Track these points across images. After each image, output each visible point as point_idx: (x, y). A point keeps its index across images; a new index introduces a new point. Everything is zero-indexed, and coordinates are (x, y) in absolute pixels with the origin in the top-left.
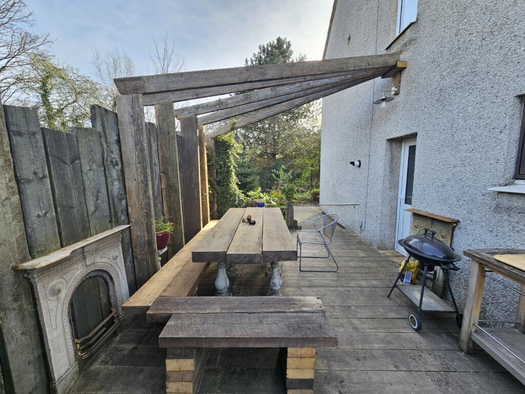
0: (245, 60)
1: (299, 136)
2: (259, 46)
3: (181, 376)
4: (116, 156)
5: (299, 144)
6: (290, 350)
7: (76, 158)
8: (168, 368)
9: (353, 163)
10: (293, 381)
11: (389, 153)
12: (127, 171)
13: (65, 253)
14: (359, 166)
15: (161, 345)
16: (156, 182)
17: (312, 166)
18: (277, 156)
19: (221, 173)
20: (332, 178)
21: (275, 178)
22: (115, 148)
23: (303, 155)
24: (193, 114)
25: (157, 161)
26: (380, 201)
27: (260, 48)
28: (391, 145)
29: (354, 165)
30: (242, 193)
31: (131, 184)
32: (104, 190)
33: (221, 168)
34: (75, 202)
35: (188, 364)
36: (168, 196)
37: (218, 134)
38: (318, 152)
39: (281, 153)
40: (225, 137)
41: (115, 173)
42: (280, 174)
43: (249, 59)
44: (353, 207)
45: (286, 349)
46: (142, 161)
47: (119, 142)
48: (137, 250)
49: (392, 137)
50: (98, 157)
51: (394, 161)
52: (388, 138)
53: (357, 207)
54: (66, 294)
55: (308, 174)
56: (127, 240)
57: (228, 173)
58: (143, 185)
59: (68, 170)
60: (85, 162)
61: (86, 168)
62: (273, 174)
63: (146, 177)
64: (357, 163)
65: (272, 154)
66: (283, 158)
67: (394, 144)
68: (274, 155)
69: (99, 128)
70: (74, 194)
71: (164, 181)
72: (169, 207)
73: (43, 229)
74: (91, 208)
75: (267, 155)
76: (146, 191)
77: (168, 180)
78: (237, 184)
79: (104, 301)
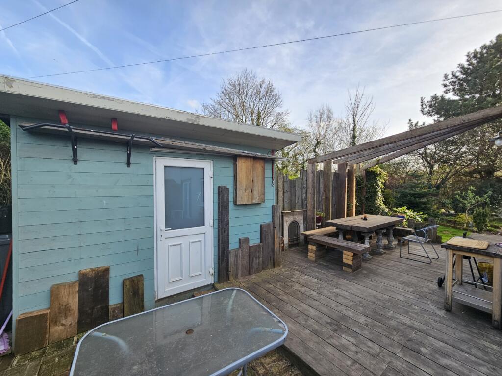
3: (312, 251)
4: (305, 185)
7: (295, 186)
8: (309, 248)
12: (308, 190)
13: (290, 212)
15: (308, 240)
16: (321, 195)
19: (369, 193)
22: (305, 182)
24: (344, 161)
25: (322, 186)
30: (387, 207)
31: (309, 195)
32: (300, 196)
33: (369, 189)
34: (293, 199)
35: (314, 248)
36: (326, 202)
37: (368, 167)
40: (374, 169)
41: (304, 191)
46: (314, 187)
47: (307, 180)
48: (308, 220)
50: (300, 186)
54: (289, 223)
56: (306, 215)
57: (376, 192)
58: (312, 196)
59: (293, 189)
60: (296, 187)
61: (296, 189)
63: (314, 193)
69: (301, 177)
70: (293, 197)
71: (324, 195)
72: (325, 208)
73: (286, 205)
74: (296, 202)
76: (314, 198)
77: (326, 195)
78: (383, 201)
79: (296, 232)
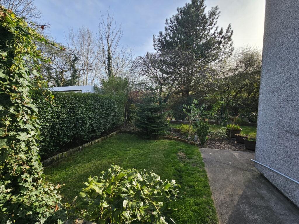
0: (166, 20)
2: (177, 8)
18: (190, 93)
27: (178, 11)
39: (193, 90)
42: (191, 110)
43: (169, 19)
65: (186, 91)
66: (195, 94)
68: (187, 92)
75: (182, 92)
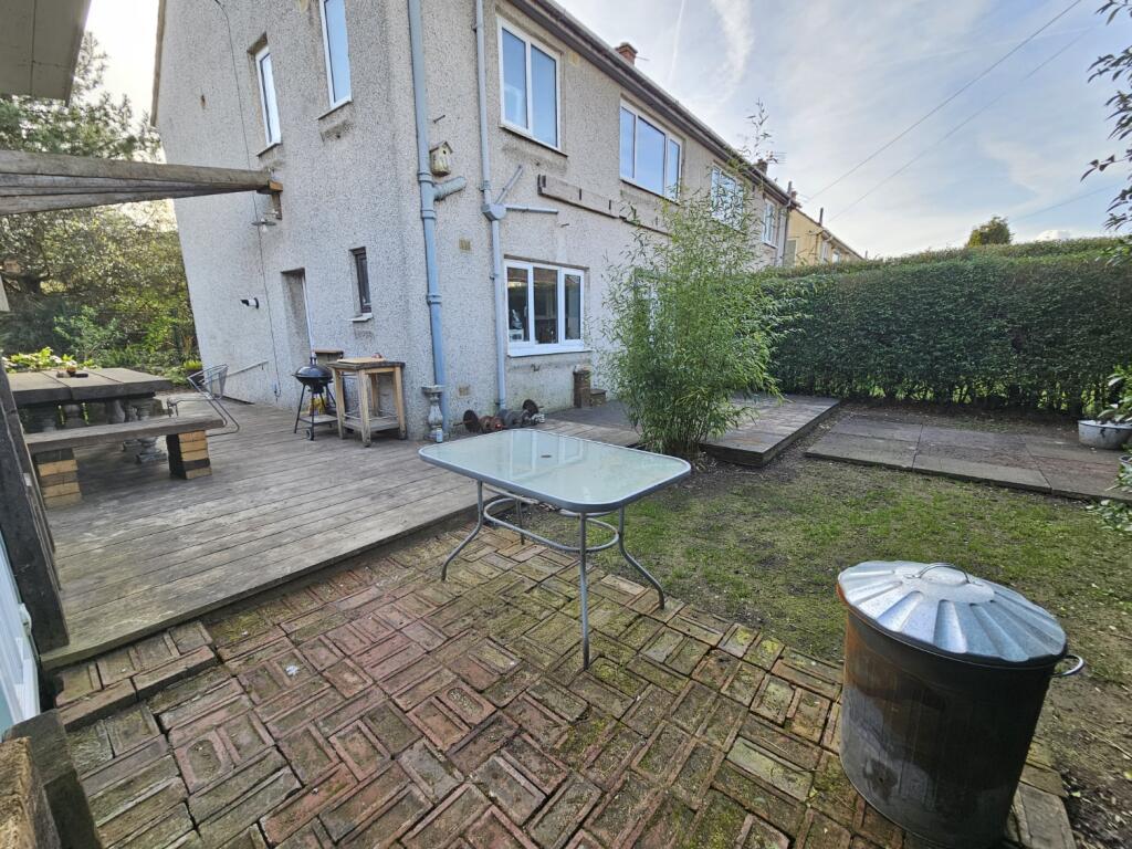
1: (118, 241)
3: (60, 479)
5: (121, 259)
6: (180, 436)
8: (43, 473)
9: (246, 302)
10: (189, 463)
11: (287, 290)
14: (257, 306)
17: (173, 313)
18: (43, 285)
20: (220, 329)
21: (67, 336)
23: (141, 286)
26: (288, 350)
28: (288, 280)
29: (248, 304)
35: (67, 466)
38: (183, 284)
42: (80, 329)
44: (260, 368)
45: (176, 436)
49: (290, 268)
51: (296, 299)
52: (284, 270)
53: (265, 367)
55: (165, 333)
62: (58, 329)
64: (252, 302)
67: (292, 279)
